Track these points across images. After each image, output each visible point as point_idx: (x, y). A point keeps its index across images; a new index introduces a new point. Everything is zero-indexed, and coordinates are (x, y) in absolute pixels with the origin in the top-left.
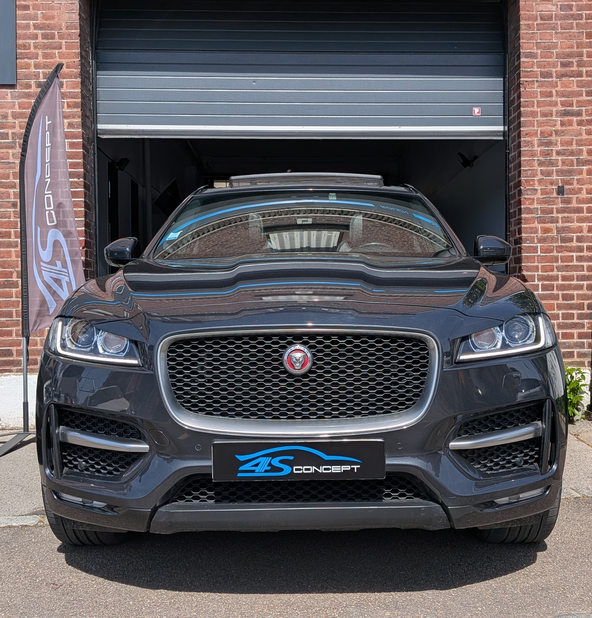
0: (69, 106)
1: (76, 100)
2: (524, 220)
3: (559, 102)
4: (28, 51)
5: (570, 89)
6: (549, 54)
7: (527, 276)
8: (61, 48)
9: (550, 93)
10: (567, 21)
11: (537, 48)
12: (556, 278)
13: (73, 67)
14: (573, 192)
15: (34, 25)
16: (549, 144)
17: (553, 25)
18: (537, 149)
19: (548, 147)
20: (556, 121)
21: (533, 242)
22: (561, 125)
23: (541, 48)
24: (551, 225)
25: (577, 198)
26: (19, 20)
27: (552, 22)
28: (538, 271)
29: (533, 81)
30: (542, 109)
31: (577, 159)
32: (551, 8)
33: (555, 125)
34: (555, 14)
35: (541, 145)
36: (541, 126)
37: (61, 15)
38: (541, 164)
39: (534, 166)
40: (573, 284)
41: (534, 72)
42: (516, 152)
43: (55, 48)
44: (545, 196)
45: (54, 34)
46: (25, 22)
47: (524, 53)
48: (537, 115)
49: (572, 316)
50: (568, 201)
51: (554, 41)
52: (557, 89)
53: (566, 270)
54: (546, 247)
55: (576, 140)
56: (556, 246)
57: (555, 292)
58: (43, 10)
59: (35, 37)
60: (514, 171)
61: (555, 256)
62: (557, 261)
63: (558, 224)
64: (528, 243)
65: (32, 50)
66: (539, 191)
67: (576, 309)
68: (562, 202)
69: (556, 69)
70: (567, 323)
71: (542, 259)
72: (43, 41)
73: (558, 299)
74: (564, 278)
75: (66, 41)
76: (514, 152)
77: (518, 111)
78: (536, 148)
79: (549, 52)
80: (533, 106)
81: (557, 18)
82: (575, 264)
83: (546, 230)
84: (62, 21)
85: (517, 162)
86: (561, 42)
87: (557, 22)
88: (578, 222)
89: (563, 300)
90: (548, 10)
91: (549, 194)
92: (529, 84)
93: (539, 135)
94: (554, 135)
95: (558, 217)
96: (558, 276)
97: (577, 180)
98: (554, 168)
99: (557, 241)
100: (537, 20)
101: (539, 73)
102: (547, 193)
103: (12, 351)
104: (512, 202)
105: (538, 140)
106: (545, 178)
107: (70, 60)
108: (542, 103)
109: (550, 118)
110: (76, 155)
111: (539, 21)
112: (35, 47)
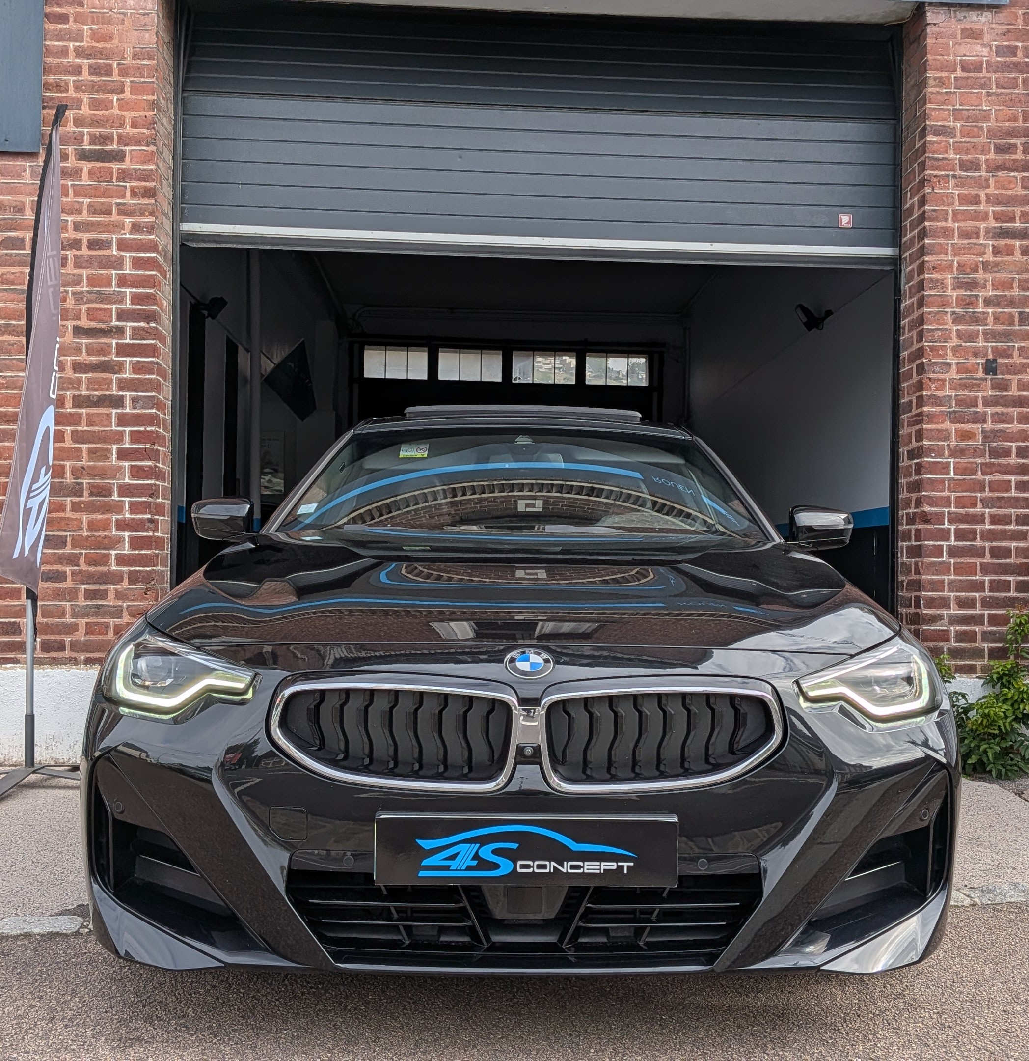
0: (134, 194)
1: (147, 184)
2: (927, 416)
3: (991, 214)
4: (63, 95)
5: (1009, 192)
6: (976, 129)
7: (931, 514)
8: (122, 92)
9: (975, 198)
10: (1007, 75)
11: (955, 119)
12: (980, 519)
13: (144, 127)
14: (1012, 369)
15: (76, 49)
16: (973, 285)
17: (983, 81)
18: (953, 294)
19: (971, 291)
20: (985, 246)
21: (941, 455)
22: (993, 253)
23: (962, 119)
24: (975, 426)
25: (1019, 380)
26: (50, 40)
27: (981, 75)
28: (950, 507)
29: (948, 176)
30: (962, 224)
31: (1020, 313)
32: (979, 51)
33: (984, 253)
34: (987, 61)
35: (958, 288)
36: (959, 255)
37: (125, 33)
38: (957, 319)
39: (946, 324)
40: (1010, 530)
41: (949, 160)
42: (915, 299)
43: (112, 92)
44: (964, 376)
45: (111, 66)
46: (61, 43)
47: (932, 126)
48: (953, 234)
49: (1006, 586)
50: (1004, 386)
51: (985, 108)
52: (988, 191)
53: (998, 505)
54: (965, 465)
55: (1019, 280)
56: (982, 464)
57: (978, 543)
58: (93, 23)
59: (78, 71)
60: (910, 331)
61: (979, 481)
62: (983, 490)
63: (985, 426)
64: (932, 457)
65: (71, 92)
66: (954, 367)
67: (1013, 573)
68: (993, 388)
69: (988, 157)
70: (997, 598)
71: (956, 485)
72: (90, 78)
73: (983, 555)
74: (994, 520)
75: (132, 79)
76: (910, 298)
77: (920, 228)
78: (949, 292)
79: (976, 126)
80: (946, 220)
81: (990, 69)
82: (1013, 495)
83: (965, 436)
84: (125, 45)
85: (915, 315)
86: (996, 110)
87: (989, 75)
88: (1019, 422)
89: (992, 557)
90: (974, 53)
91: (970, 372)
92: (939, 182)
93: (955, 269)
94: (981, 271)
95: (985, 413)
96: (983, 515)
97: (1020, 349)
98: (981, 328)
99: (983, 455)
100: (956, 71)
101: (957, 162)
102: (967, 371)
103: (19, 626)
104: (906, 385)
105: (955, 278)
106: (963, 344)
107: (137, 114)
108: (963, 214)
109: (975, 241)
110: (145, 281)
111: (959, 73)
112: (77, 88)
